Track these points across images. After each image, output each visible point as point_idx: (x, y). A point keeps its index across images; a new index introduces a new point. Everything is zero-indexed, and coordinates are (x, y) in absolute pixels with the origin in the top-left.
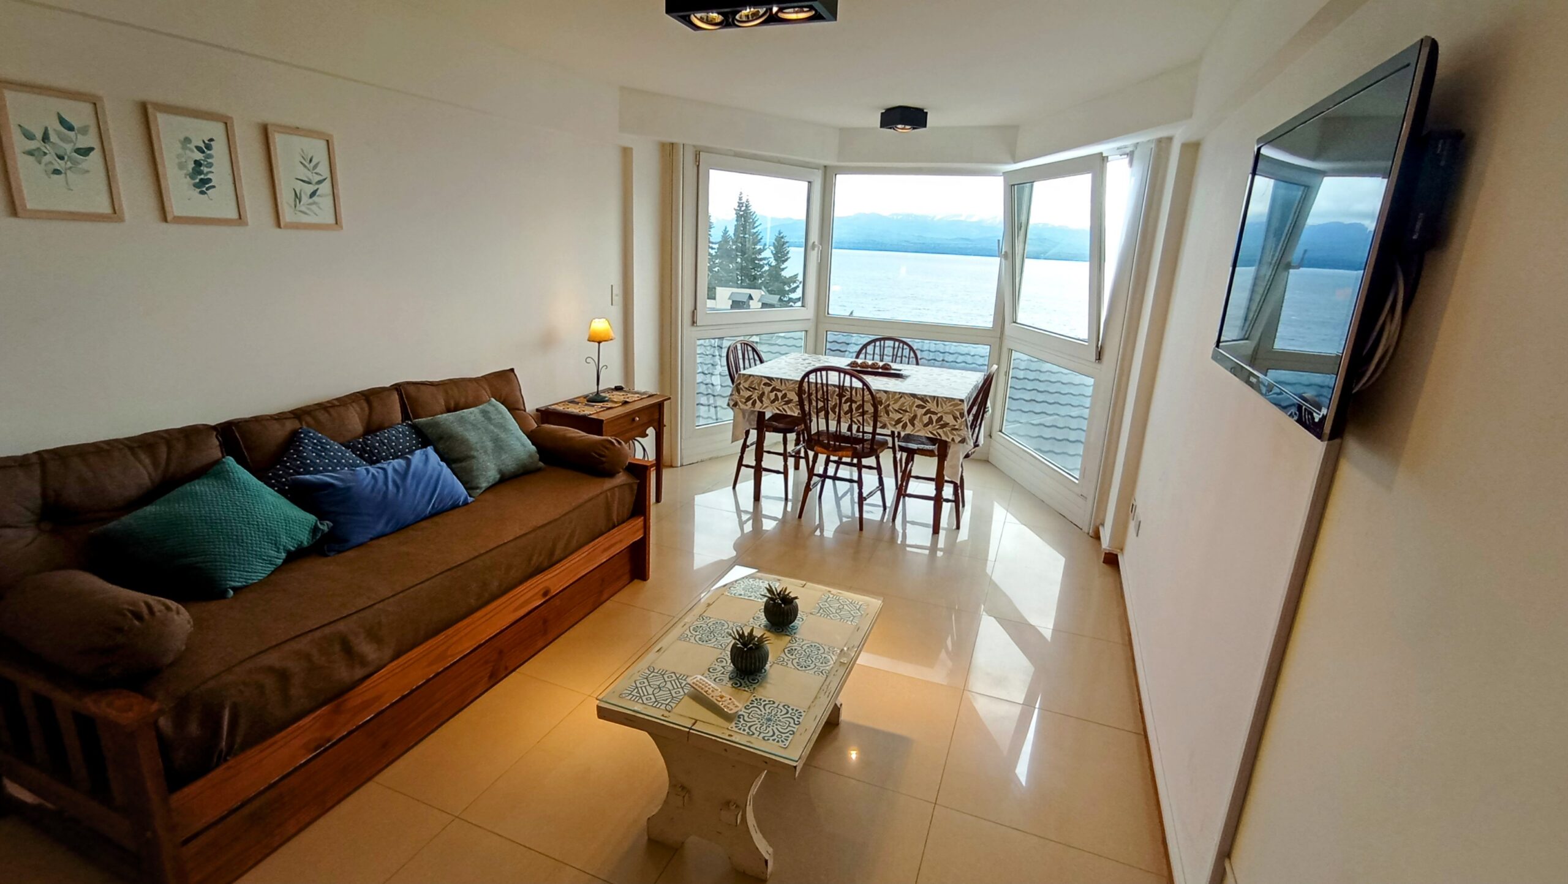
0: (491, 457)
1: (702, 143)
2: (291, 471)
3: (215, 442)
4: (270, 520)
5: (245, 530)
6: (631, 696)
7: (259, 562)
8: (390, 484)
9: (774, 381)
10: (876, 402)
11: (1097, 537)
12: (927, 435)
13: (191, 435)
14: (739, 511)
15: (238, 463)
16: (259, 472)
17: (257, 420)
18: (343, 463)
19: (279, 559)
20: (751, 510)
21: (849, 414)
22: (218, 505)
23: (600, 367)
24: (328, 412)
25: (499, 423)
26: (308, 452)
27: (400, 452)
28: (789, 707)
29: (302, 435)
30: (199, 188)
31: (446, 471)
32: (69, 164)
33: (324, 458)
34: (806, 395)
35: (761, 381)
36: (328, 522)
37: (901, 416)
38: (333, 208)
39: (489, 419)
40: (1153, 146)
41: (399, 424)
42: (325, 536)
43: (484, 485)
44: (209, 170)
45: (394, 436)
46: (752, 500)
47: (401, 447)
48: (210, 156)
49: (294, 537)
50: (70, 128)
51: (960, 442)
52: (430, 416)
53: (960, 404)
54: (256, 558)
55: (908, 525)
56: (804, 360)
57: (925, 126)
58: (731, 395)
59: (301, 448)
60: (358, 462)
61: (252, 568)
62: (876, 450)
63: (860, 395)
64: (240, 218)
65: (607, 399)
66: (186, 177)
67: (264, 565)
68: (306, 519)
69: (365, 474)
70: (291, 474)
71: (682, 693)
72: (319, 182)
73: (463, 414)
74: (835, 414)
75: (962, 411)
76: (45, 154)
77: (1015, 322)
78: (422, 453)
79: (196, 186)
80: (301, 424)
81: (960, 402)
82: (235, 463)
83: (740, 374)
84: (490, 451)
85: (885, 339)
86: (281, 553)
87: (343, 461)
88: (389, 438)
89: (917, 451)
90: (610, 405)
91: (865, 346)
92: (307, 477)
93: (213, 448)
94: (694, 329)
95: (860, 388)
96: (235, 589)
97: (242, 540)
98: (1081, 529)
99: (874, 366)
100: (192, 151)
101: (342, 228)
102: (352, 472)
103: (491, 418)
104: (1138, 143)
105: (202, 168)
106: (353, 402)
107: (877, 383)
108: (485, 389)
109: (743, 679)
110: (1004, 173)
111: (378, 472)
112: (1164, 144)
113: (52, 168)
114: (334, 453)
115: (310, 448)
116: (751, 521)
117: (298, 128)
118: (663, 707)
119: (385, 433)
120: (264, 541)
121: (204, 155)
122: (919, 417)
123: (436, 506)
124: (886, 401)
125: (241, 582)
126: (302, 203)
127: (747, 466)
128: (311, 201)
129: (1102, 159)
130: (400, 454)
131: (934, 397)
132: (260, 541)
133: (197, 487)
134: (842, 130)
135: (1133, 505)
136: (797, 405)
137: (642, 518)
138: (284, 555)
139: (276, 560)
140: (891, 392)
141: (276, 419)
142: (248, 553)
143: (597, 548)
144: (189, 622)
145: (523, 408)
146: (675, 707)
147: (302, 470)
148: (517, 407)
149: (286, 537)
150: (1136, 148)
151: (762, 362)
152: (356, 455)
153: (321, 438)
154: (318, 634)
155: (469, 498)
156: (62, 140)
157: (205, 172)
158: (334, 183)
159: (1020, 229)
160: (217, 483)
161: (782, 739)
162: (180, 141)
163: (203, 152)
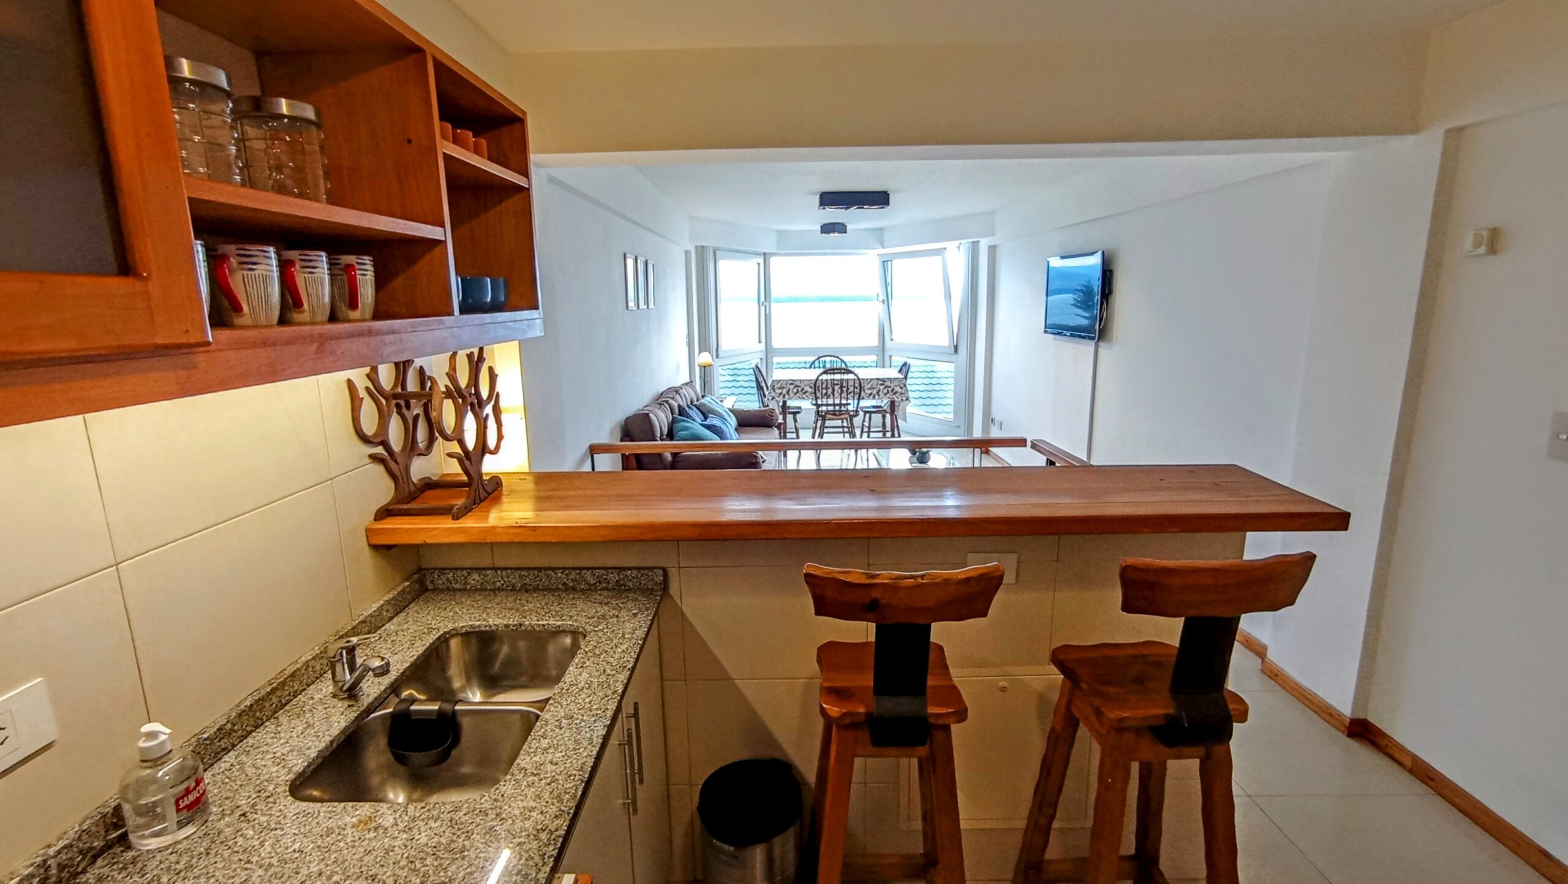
1: (715, 245)
9: (796, 381)
35: (788, 382)
40: (970, 245)
57: (847, 231)
77: (892, 342)
85: (826, 356)
94: (718, 360)
104: (961, 243)
110: (879, 254)
112: (976, 245)
124: (863, 384)
129: (944, 250)
131: (889, 378)
134: (779, 232)
151: (777, 374)
159: (889, 286)
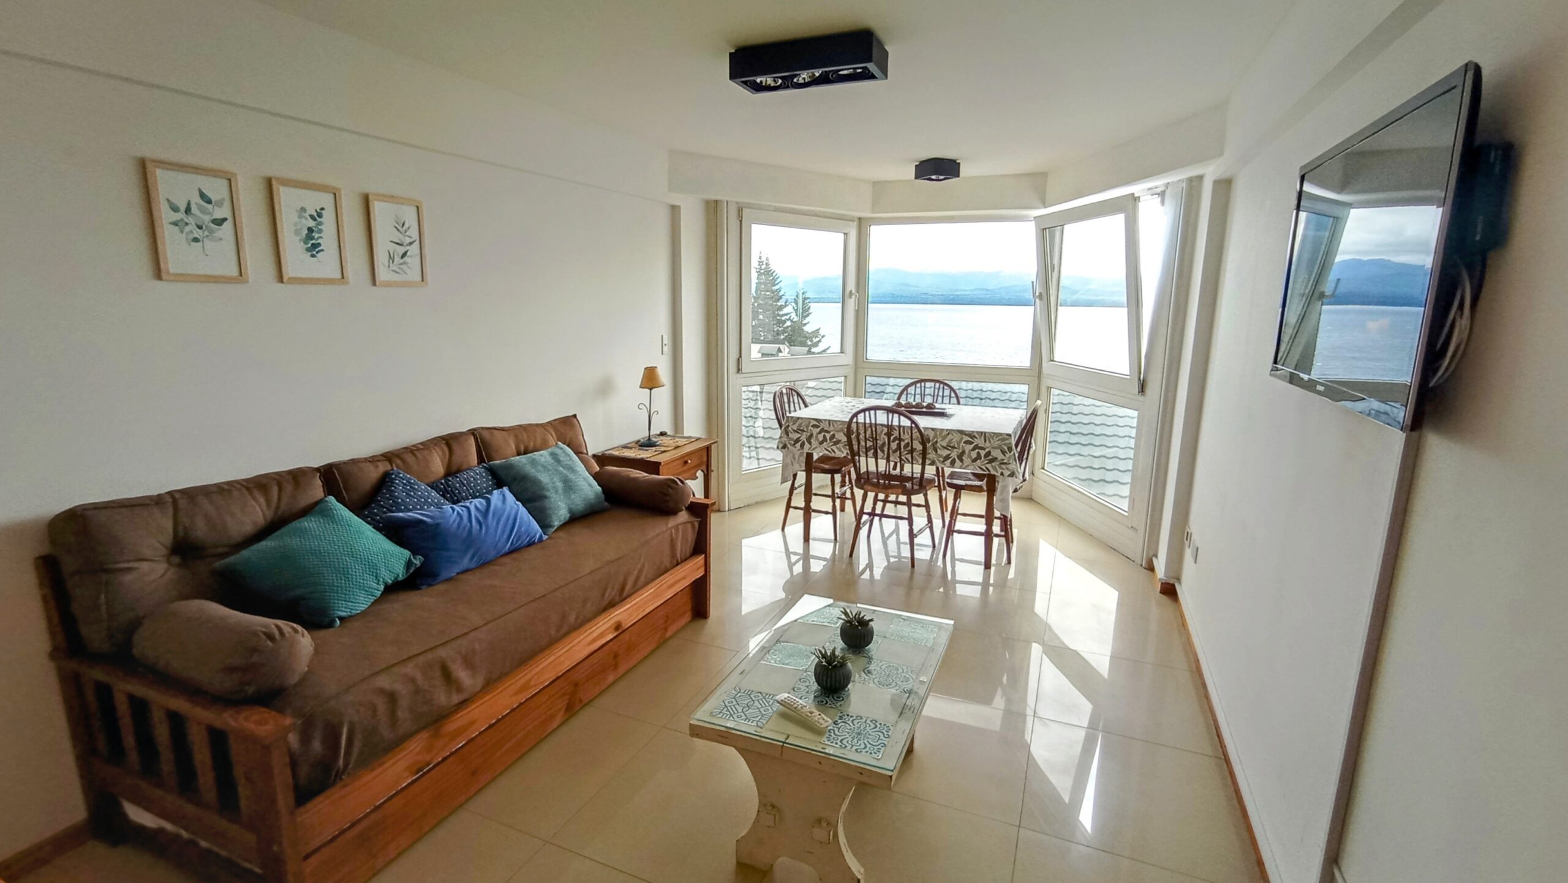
0: (562, 497)
1: (744, 199)
2: (385, 510)
3: (319, 483)
4: (371, 554)
5: (350, 562)
6: (722, 714)
7: (362, 594)
8: (474, 520)
9: (822, 422)
10: (924, 441)
11: (1151, 568)
12: (976, 472)
13: (297, 476)
14: (788, 553)
15: (338, 501)
16: (359, 509)
17: (354, 462)
18: (429, 502)
19: (379, 590)
20: (801, 552)
21: (898, 452)
22: (325, 539)
23: (652, 412)
24: (414, 455)
25: (567, 464)
26: (399, 490)
27: (478, 492)
28: (876, 722)
29: (393, 476)
30: (310, 251)
31: (522, 510)
32: (206, 233)
33: (413, 497)
34: (854, 435)
35: (810, 422)
36: (420, 557)
37: (949, 452)
38: (420, 266)
39: (558, 461)
40: (1184, 185)
41: (475, 467)
42: (418, 571)
43: (557, 524)
44: (319, 235)
45: (472, 477)
46: (802, 540)
47: (479, 488)
48: (320, 223)
49: (392, 570)
50: (209, 202)
51: (1009, 476)
52: (504, 459)
53: (1008, 439)
54: (360, 590)
55: (957, 562)
56: (848, 403)
57: (958, 176)
58: (780, 437)
59: (393, 488)
60: (442, 501)
61: (356, 599)
62: (926, 487)
63: (908, 433)
64: (343, 278)
65: (658, 443)
66: (300, 243)
67: (366, 596)
68: (402, 554)
69: (451, 512)
70: (385, 513)
71: (771, 711)
72: (411, 244)
73: (534, 457)
74: (883, 453)
75: (1010, 446)
76: (187, 224)
77: (1053, 361)
78: (499, 492)
79: (308, 250)
80: (392, 466)
81: (1008, 437)
82: (336, 502)
83: (788, 417)
84: (560, 491)
85: (925, 381)
86: (380, 585)
87: (430, 500)
88: (467, 480)
89: (966, 488)
90: (663, 449)
91: (906, 388)
92: (401, 514)
93: (317, 489)
94: (739, 376)
95: (908, 427)
96: (341, 619)
97: (348, 572)
98: (1134, 561)
99: (918, 406)
100: (307, 219)
101: (427, 283)
102: (440, 510)
103: (560, 460)
104: (1168, 183)
105: (313, 234)
106: (436, 445)
107: (924, 422)
108: (551, 435)
109: (828, 697)
110: (1035, 218)
111: (462, 510)
112: (1194, 184)
113: (191, 237)
114: (422, 493)
115: (401, 488)
116: (801, 562)
117: (393, 196)
118: (754, 724)
119: (464, 474)
120: (366, 574)
121: (316, 222)
122: (967, 452)
123: (514, 542)
124: (933, 439)
125: (346, 612)
126: (395, 263)
127: (796, 508)
128: (402, 261)
129: (1134, 199)
130: (478, 494)
131: (982, 433)
132: (363, 573)
133: (306, 523)
134: (876, 184)
135: (1188, 533)
136: (845, 445)
137: (703, 556)
138: (382, 587)
139: (376, 591)
140: (938, 429)
141: (370, 461)
142: (353, 584)
143: (663, 585)
144: (312, 645)
145: (585, 451)
146: (766, 723)
147: (394, 508)
148: (580, 450)
149: (385, 569)
150: (1167, 188)
151: (806, 406)
152: (440, 495)
153: (409, 478)
154: (421, 659)
155: (543, 535)
156: (201, 212)
157: (316, 237)
158: (422, 246)
159: (1053, 270)
160: (323, 520)
161: (875, 751)
162: (297, 211)
163: (315, 220)
